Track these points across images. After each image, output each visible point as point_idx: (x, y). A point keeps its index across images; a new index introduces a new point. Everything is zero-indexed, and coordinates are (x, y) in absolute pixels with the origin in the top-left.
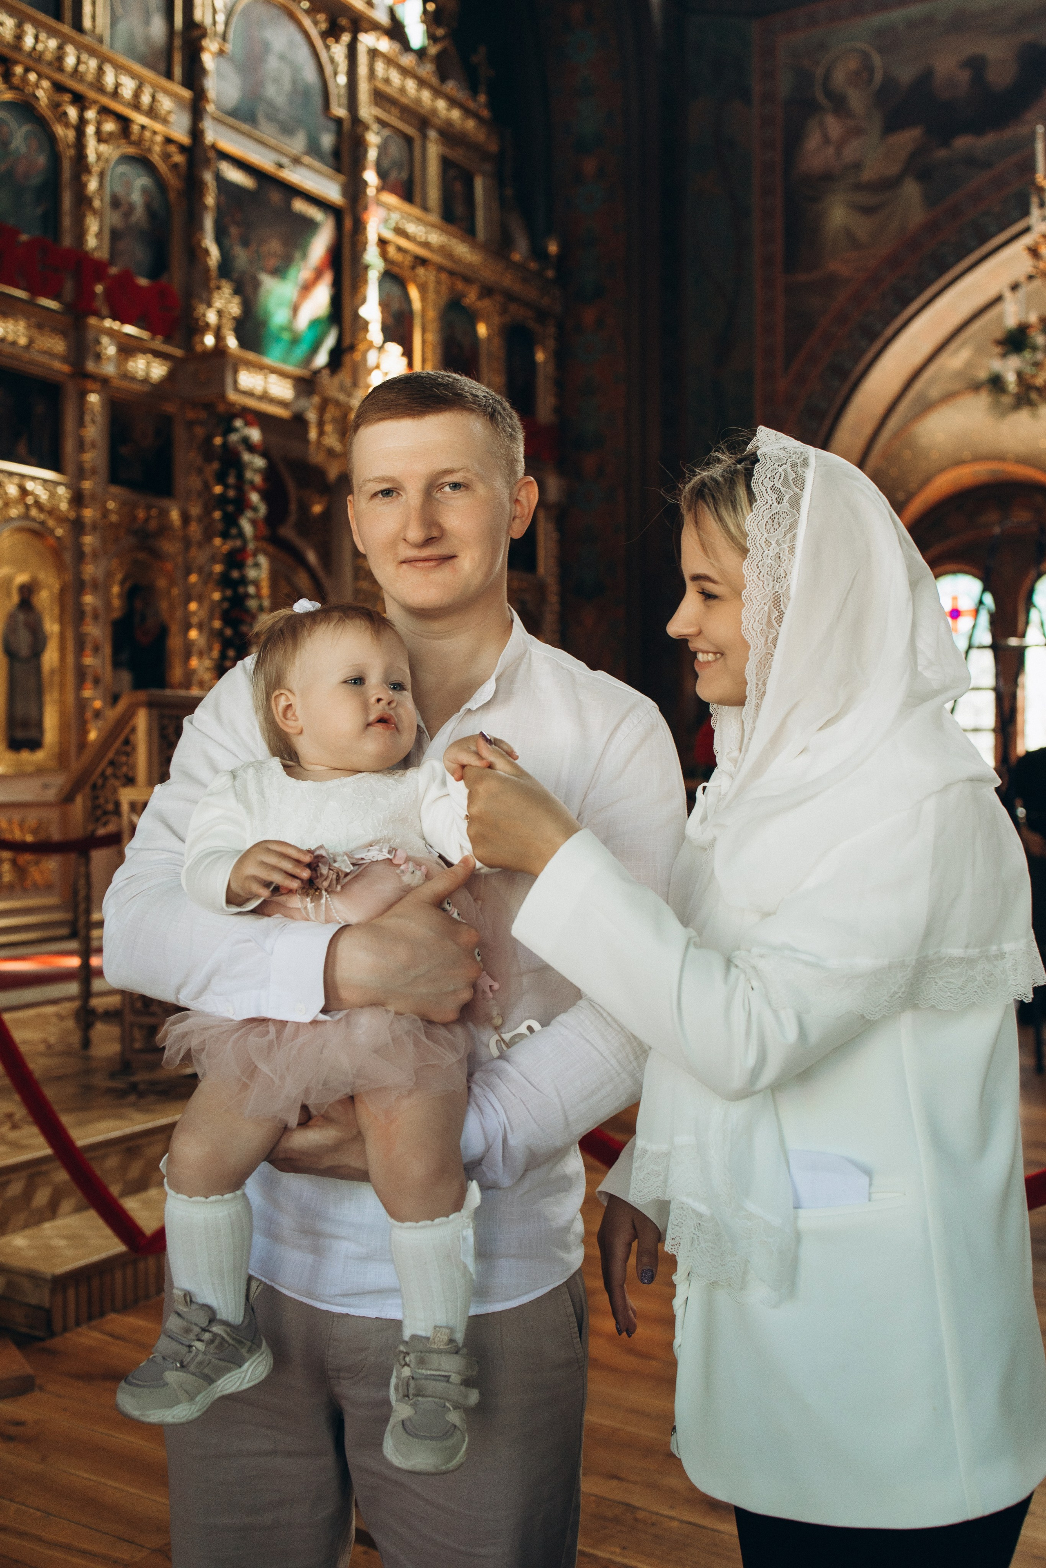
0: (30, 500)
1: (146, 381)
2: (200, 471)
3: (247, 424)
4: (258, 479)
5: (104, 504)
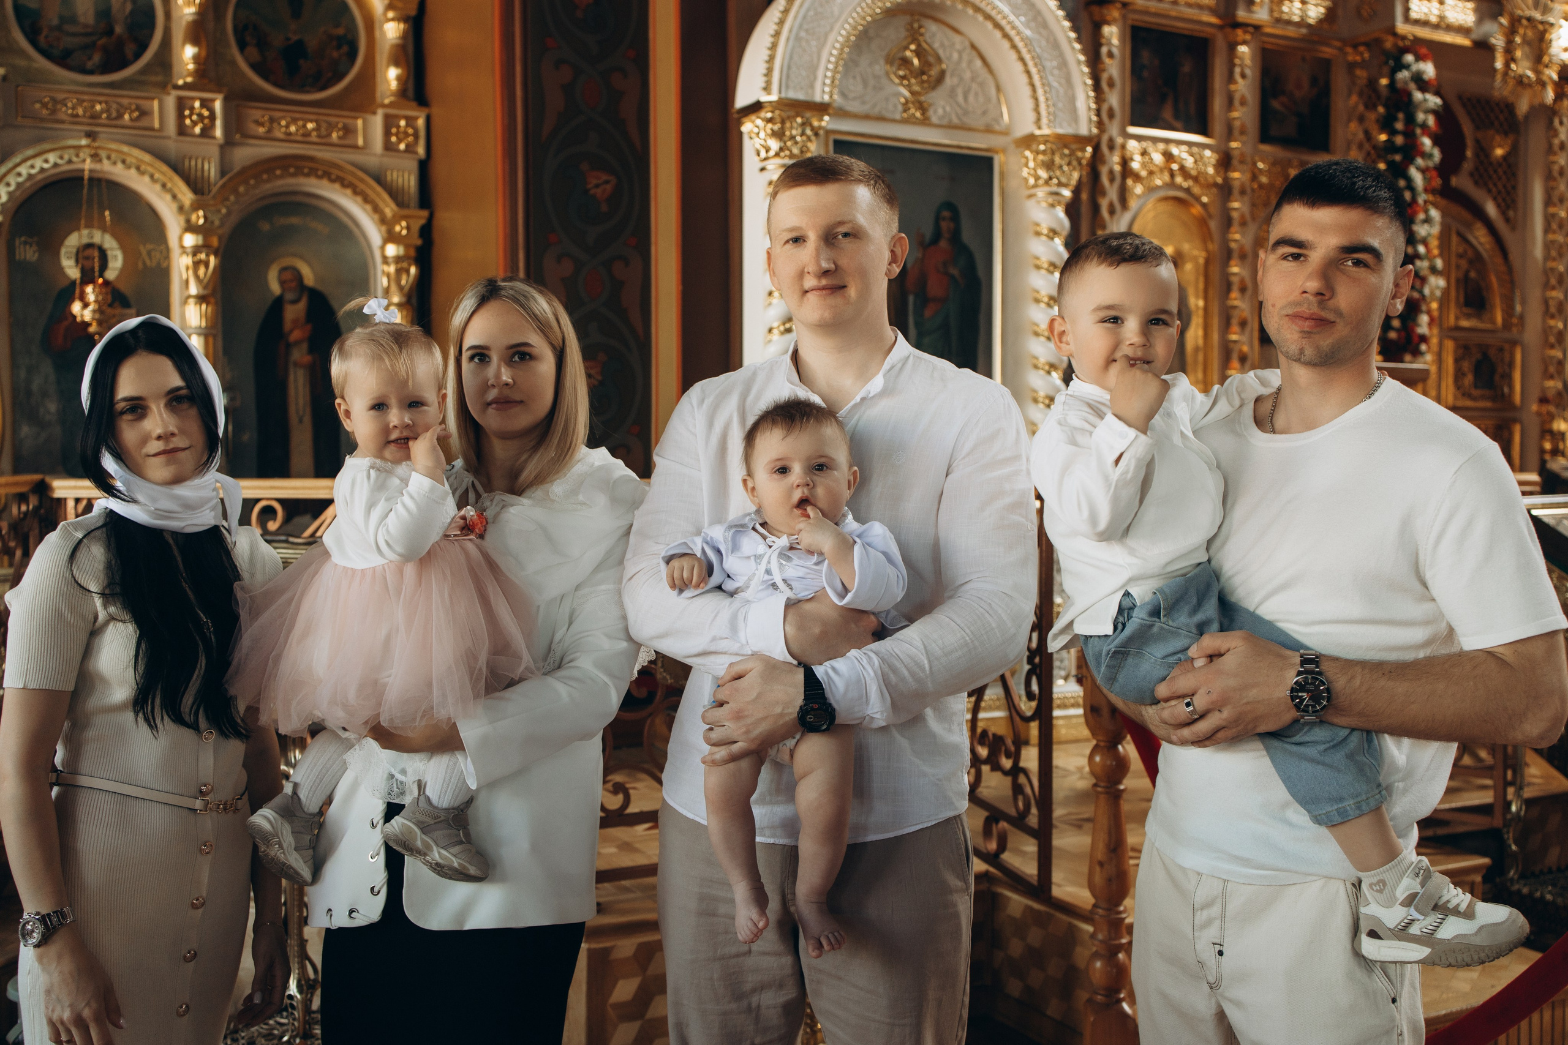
0: (1175, 167)
1: (1302, 24)
2: (1361, 119)
3: (1419, 58)
4: (1431, 121)
5: (1255, 164)
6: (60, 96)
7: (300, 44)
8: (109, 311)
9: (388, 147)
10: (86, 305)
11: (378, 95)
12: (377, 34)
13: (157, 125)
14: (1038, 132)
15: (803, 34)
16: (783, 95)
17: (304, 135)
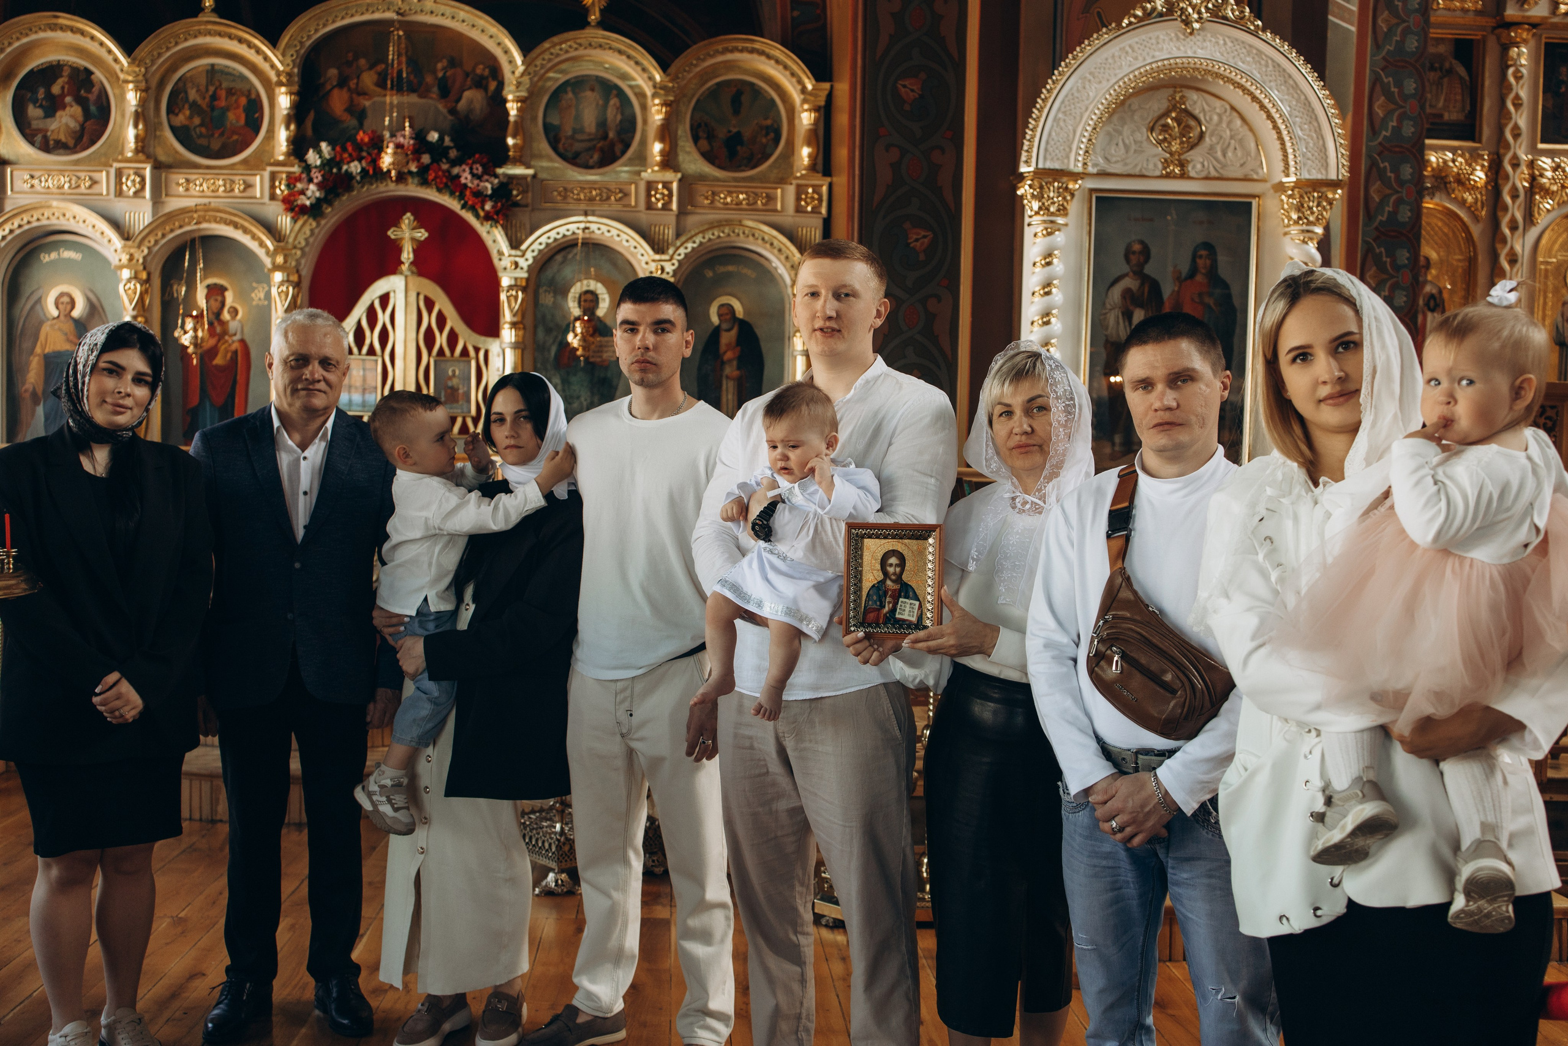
6: (569, 186)
7: (739, 134)
8: (591, 339)
9: (799, 210)
10: (576, 335)
11: (795, 168)
12: (797, 121)
13: (633, 203)
14: (1285, 180)
15: (1060, 115)
16: (1040, 166)
17: (737, 204)
